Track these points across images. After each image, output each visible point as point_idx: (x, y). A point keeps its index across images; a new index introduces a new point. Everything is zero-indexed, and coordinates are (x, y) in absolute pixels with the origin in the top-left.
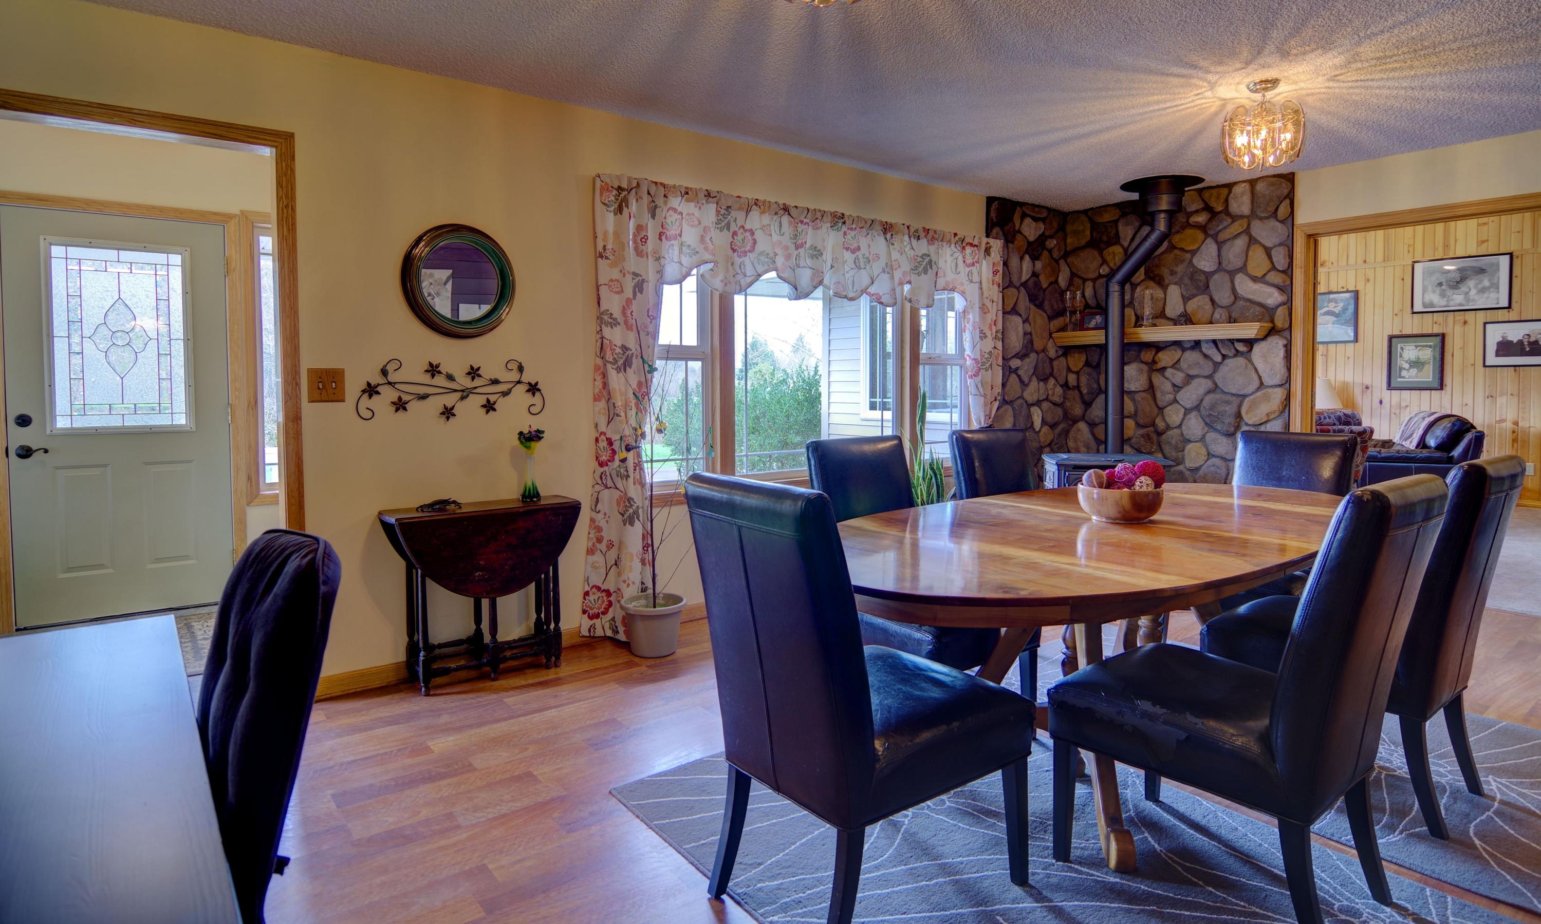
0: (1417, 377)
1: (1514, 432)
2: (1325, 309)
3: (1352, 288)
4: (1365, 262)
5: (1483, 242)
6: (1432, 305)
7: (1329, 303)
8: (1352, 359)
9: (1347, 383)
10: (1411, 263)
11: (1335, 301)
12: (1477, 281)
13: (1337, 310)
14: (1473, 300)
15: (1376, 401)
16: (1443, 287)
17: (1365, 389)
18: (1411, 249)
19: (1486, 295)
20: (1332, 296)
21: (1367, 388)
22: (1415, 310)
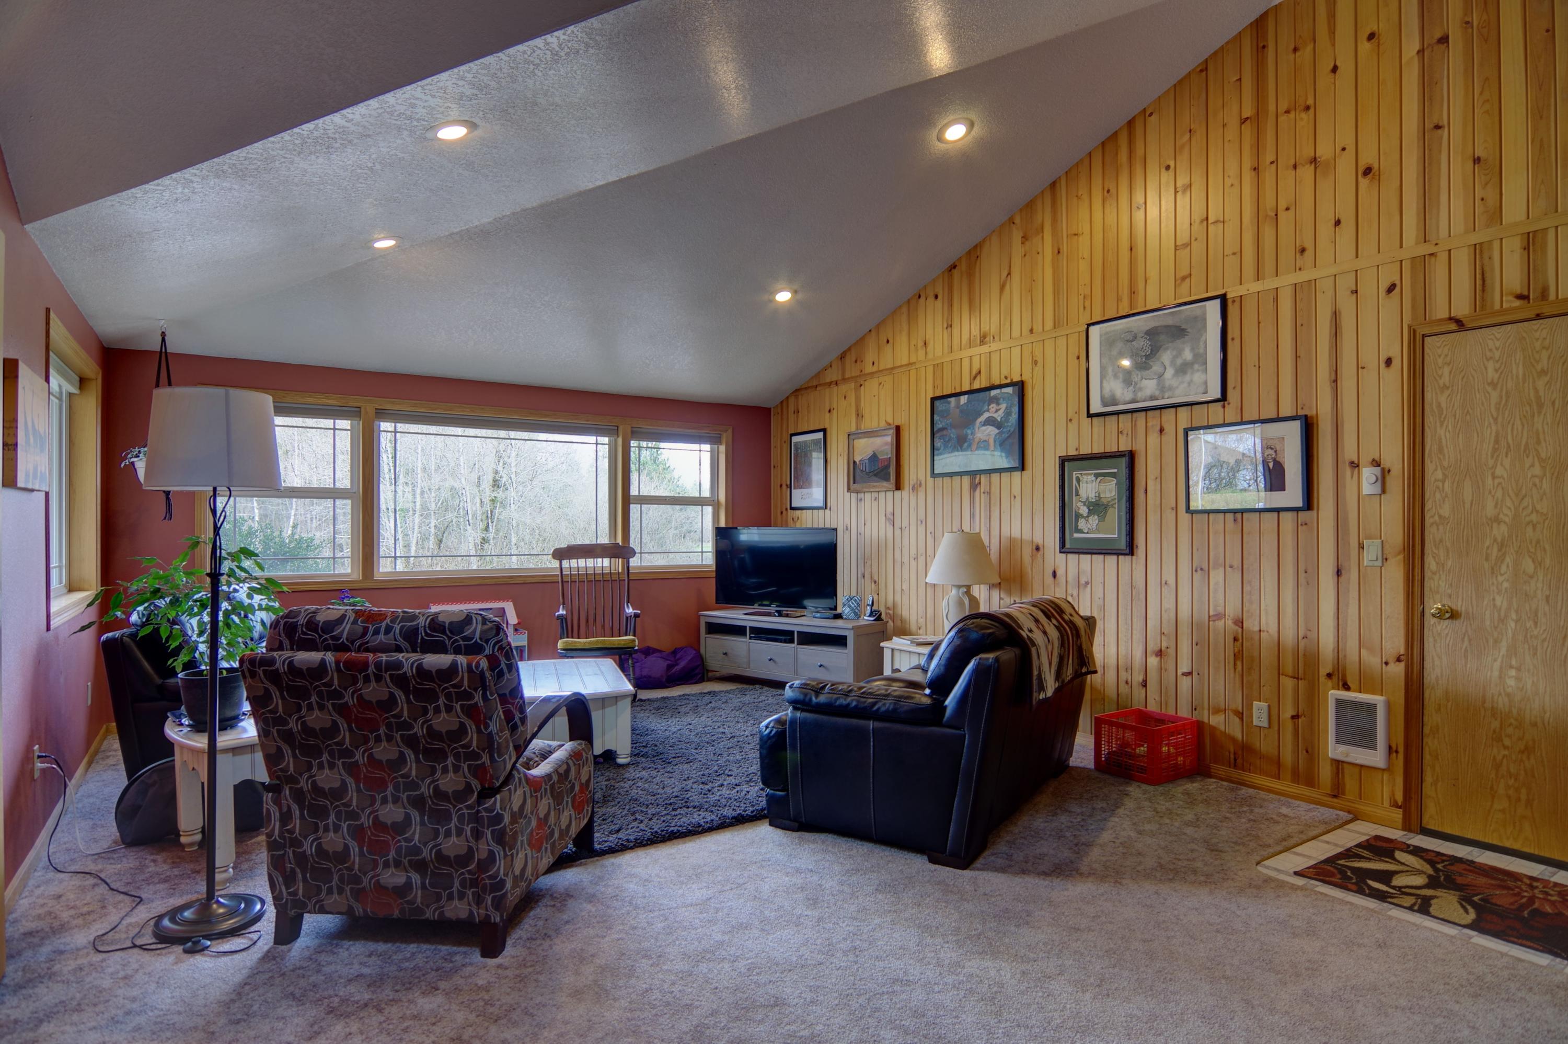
0: (1098, 531)
1: (1236, 639)
2: (986, 415)
3: (1016, 378)
4: (1031, 331)
5: (1184, 279)
6: (1114, 402)
7: (989, 405)
8: (1018, 498)
9: (1015, 538)
10: (1085, 328)
11: (996, 400)
12: (1175, 353)
13: (998, 416)
14: (1170, 389)
15: (1049, 572)
17: (1035, 552)
18: (1088, 304)
19: (1187, 378)
20: (993, 393)
21: (1038, 549)
22: (1092, 412)
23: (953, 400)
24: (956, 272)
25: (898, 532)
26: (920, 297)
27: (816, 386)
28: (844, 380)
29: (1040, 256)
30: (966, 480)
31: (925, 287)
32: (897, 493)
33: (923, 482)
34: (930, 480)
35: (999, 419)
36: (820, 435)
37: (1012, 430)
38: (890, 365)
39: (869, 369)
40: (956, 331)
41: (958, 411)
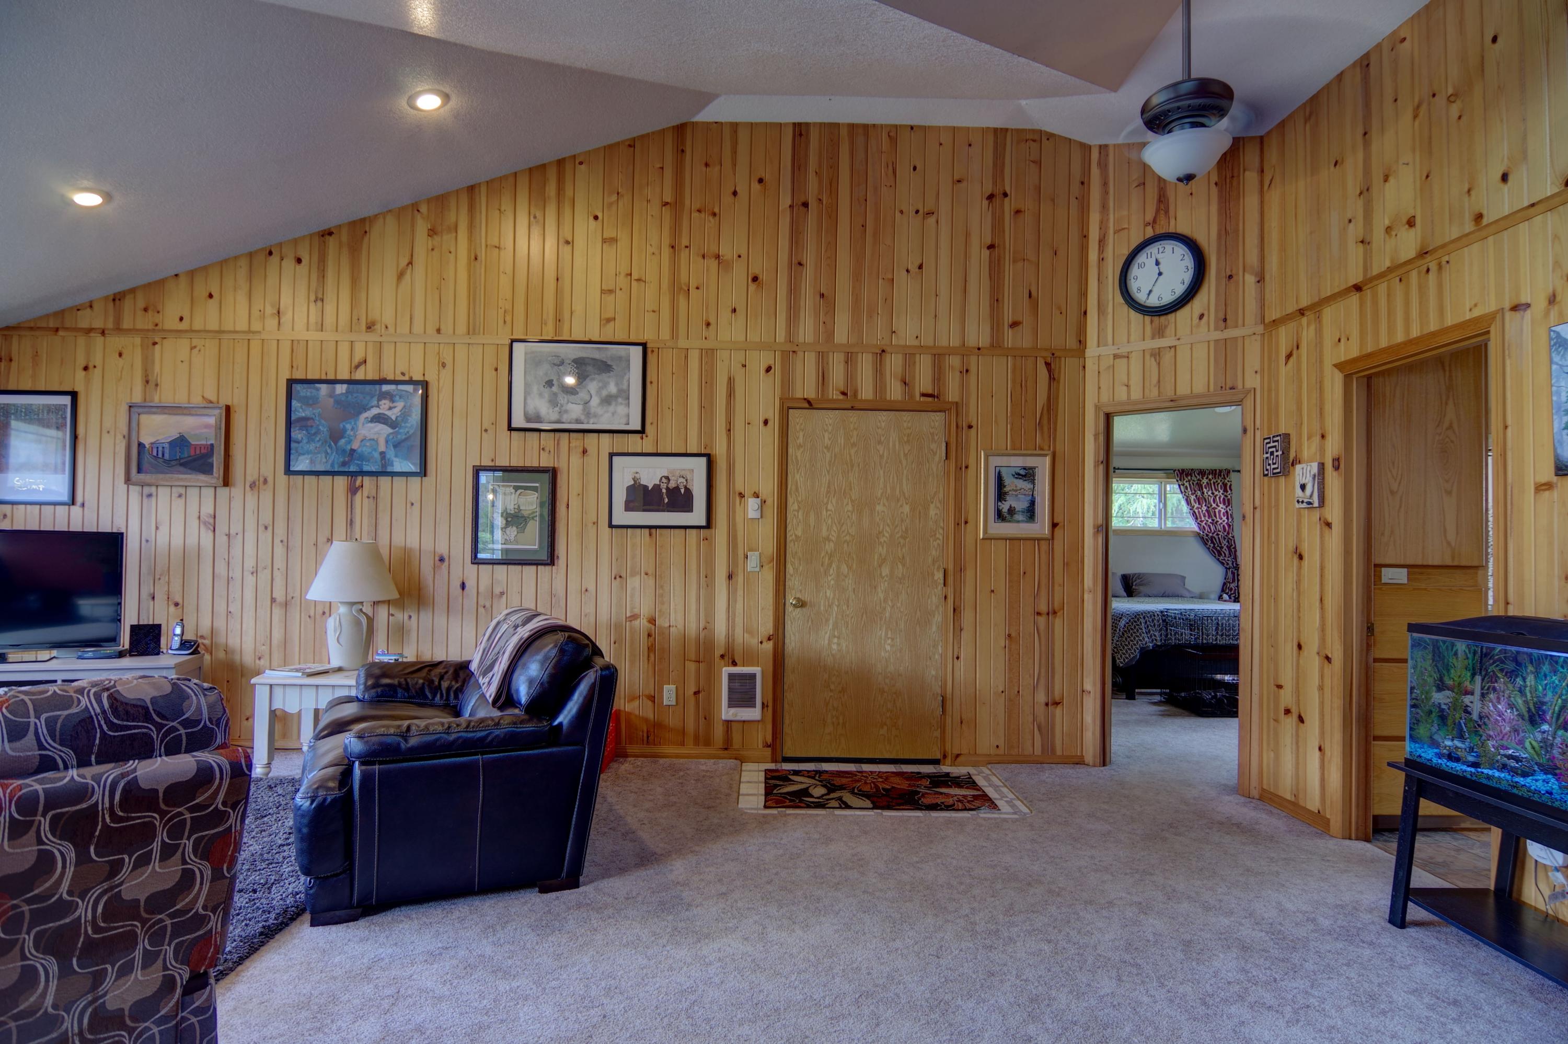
0: (516, 542)
1: (649, 635)
2: (375, 411)
3: (418, 377)
4: (439, 331)
5: (609, 320)
6: (538, 419)
7: (379, 400)
8: (417, 507)
9: (411, 549)
10: (508, 342)
11: (390, 396)
12: (600, 384)
13: (393, 414)
14: (595, 416)
15: (456, 584)
16: (555, 389)
17: (437, 562)
18: (508, 319)
19: (612, 408)
20: (385, 388)
21: (442, 560)
22: (514, 425)
23: (324, 388)
24: (331, 242)
25: (222, 540)
26: (270, 253)
27: (57, 330)
28: (118, 329)
29: (452, 257)
30: (341, 482)
31: (280, 245)
32: (223, 492)
33: (270, 480)
34: (282, 478)
35: (394, 418)
36: (67, 400)
37: (411, 432)
38: (213, 325)
39: (170, 322)
40: (330, 308)
41: (332, 400)
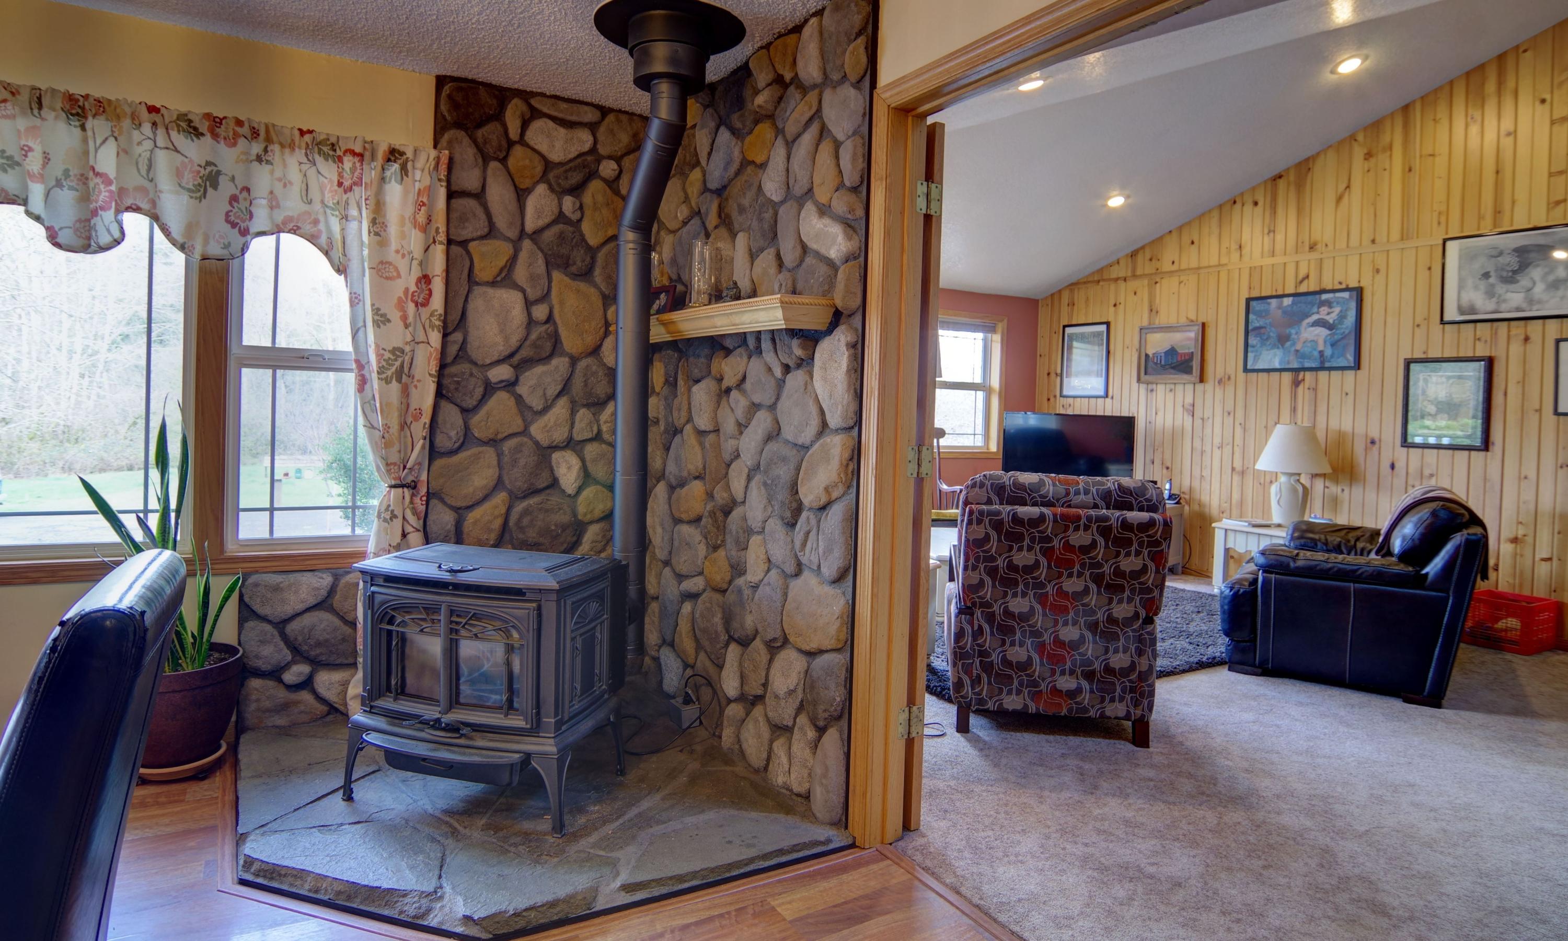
0: (1448, 428)
2: (1315, 317)
3: (1353, 284)
4: (1373, 241)
5: (1558, 203)
6: (1473, 310)
7: (1319, 307)
8: (1351, 397)
9: (1345, 431)
10: (1441, 242)
11: (1329, 303)
12: (1546, 270)
13: (1331, 319)
14: (1540, 302)
15: (1386, 465)
16: (1492, 280)
17: (1369, 445)
18: (1443, 219)
19: (1560, 293)
20: (1325, 297)
21: (1373, 442)
22: (1446, 318)
23: (1274, 302)
24: (1281, 183)
25: (1198, 422)
26: (1235, 202)
27: (1099, 282)
28: (1135, 276)
29: (1387, 173)
30: (1287, 377)
31: (1242, 194)
32: (1200, 387)
33: (1233, 377)
34: (1241, 375)
35: (1331, 321)
36: (1103, 328)
37: (1347, 331)
38: (1194, 264)
39: (1166, 266)
40: (1280, 237)
41: (1280, 312)
